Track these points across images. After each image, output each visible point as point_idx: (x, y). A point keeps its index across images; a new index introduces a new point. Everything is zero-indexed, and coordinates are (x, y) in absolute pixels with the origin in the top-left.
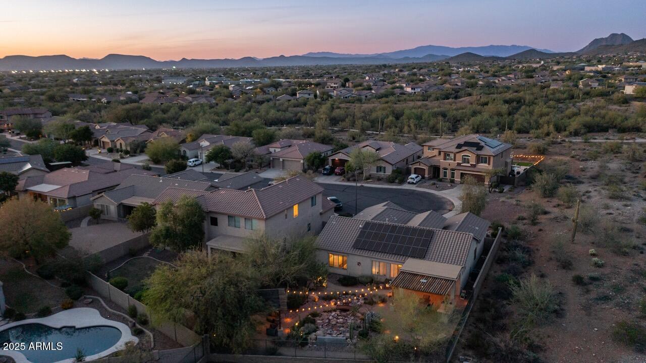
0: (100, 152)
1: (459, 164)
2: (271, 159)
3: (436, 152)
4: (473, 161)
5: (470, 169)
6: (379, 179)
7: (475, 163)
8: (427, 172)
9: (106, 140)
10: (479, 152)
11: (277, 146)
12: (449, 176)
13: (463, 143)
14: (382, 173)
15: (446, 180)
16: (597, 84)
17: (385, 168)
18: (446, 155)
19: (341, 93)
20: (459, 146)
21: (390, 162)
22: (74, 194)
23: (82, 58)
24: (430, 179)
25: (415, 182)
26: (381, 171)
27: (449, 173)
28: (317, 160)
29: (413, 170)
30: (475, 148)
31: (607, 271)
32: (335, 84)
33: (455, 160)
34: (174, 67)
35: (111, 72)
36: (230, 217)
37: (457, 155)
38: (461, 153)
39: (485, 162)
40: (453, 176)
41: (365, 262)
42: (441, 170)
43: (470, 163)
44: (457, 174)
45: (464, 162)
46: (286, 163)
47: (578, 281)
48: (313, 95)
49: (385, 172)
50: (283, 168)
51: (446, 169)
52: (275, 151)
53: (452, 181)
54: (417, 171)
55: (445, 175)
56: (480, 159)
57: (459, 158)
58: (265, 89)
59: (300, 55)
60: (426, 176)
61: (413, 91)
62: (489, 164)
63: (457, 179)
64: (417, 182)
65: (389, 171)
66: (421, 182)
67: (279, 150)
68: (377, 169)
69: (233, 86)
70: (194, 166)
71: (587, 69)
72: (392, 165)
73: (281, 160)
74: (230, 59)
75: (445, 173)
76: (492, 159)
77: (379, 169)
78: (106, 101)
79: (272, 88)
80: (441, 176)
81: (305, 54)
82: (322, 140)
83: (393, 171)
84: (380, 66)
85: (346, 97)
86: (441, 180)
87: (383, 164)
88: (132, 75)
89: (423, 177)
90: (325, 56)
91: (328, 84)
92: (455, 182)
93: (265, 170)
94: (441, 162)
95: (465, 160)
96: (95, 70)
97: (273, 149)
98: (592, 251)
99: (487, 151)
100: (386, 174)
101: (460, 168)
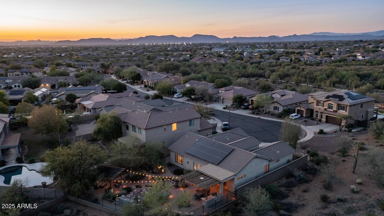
0: (141, 87)
1: (325, 109)
2: (217, 97)
4: (335, 109)
5: (332, 113)
6: (273, 115)
7: (336, 110)
8: (304, 113)
9: (145, 80)
10: (340, 102)
11: (223, 90)
12: (319, 118)
13: (331, 95)
14: (277, 111)
15: (317, 119)
17: (278, 108)
18: (318, 102)
19: (309, 59)
20: (328, 97)
21: (282, 105)
22: (96, 107)
23: (182, 36)
24: (306, 117)
25: (293, 118)
26: (276, 109)
27: (319, 114)
28: (238, 99)
29: (296, 111)
30: (338, 99)
32: (310, 53)
33: (323, 107)
34: (228, 42)
35: (192, 44)
36: (133, 126)
37: (325, 103)
38: (328, 102)
39: (344, 110)
40: (322, 118)
41: (191, 162)
42: (314, 112)
43: (333, 109)
44: (324, 116)
45: (329, 108)
46: (225, 100)
48: (290, 59)
50: (223, 103)
51: (318, 112)
52: (222, 92)
53: (320, 121)
54: (299, 112)
55: (317, 116)
56: (340, 107)
57: (326, 104)
58: (263, 55)
59: (308, 34)
60: (304, 115)
62: (346, 111)
63: (324, 120)
64: (295, 119)
65: (281, 109)
66: (299, 119)
67: (224, 92)
68: (274, 108)
69: (246, 53)
72: (283, 106)
73: (222, 98)
74: (262, 37)
75: (317, 114)
76: (349, 107)
77: (276, 108)
78: (173, 60)
79: (268, 55)
80: (314, 116)
81: (311, 33)
82: (263, 88)
83: (284, 110)
84: (358, 41)
85: (311, 62)
86: (313, 119)
87: (278, 105)
88: (201, 46)
89: (302, 116)
90: (324, 35)
92: (322, 121)
93: (212, 103)
94: (315, 107)
95: (330, 107)
96: (185, 43)
97: (221, 91)
99: (347, 102)
100: (279, 111)
101: (326, 112)
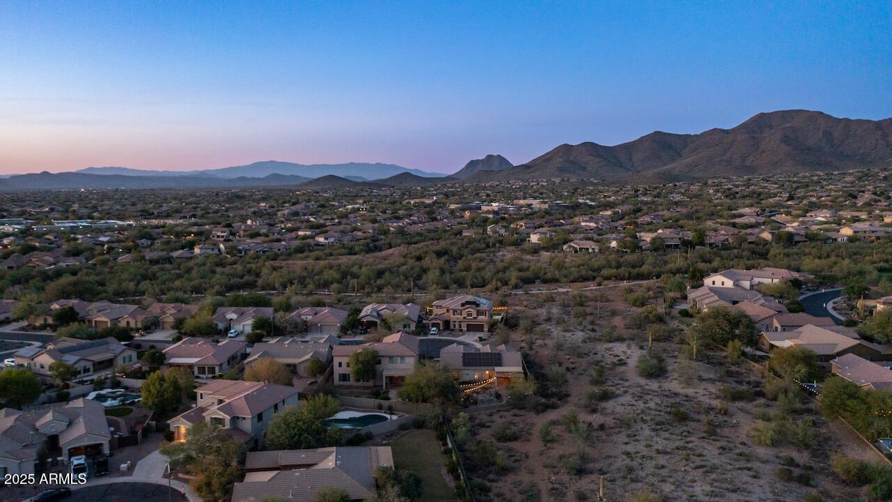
1: (465, 318)
2: (309, 325)
3: (445, 310)
4: (474, 315)
5: (473, 320)
7: (476, 316)
8: (441, 325)
9: (101, 319)
10: (478, 308)
12: (457, 326)
13: (465, 303)
14: (407, 329)
15: (456, 330)
16: (503, 231)
17: (409, 325)
18: (455, 311)
20: (463, 305)
21: (411, 320)
24: (444, 330)
25: (435, 333)
27: (457, 324)
29: (431, 325)
30: (474, 306)
31: (576, 365)
32: (222, 232)
33: (461, 315)
36: (391, 357)
37: (463, 311)
38: (465, 309)
39: (483, 315)
40: (461, 327)
41: (470, 373)
42: (452, 323)
44: (464, 325)
45: (468, 316)
46: (324, 327)
47: (568, 369)
49: (409, 328)
50: (321, 331)
51: (455, 322)
53: (461, 330)
54: (434, 325)
55: (455, 327)
56: (479, 313)
57: (464, 313)
58: (138, 241)
60: (442, 328)
61: (327, 241)
62: (486, 316)
63: (465, 329)
65: (413, 326)
66: (439, 333)
68: (403, 326)
70: (236, 336)
71: (484, 208)
72: (413, 322)
73: (319, 325)
75: (454, 325)
76: (487, 312)
77: (405, 326)
80: (452, 327)
83: (416, 327)
86: (452, 330)
89: (440, 329)
91: (213, 232)
94: (452, 317)
95: (470, 315)
98: (568, 357)
99: (482, 308)
101: (465, 320)
